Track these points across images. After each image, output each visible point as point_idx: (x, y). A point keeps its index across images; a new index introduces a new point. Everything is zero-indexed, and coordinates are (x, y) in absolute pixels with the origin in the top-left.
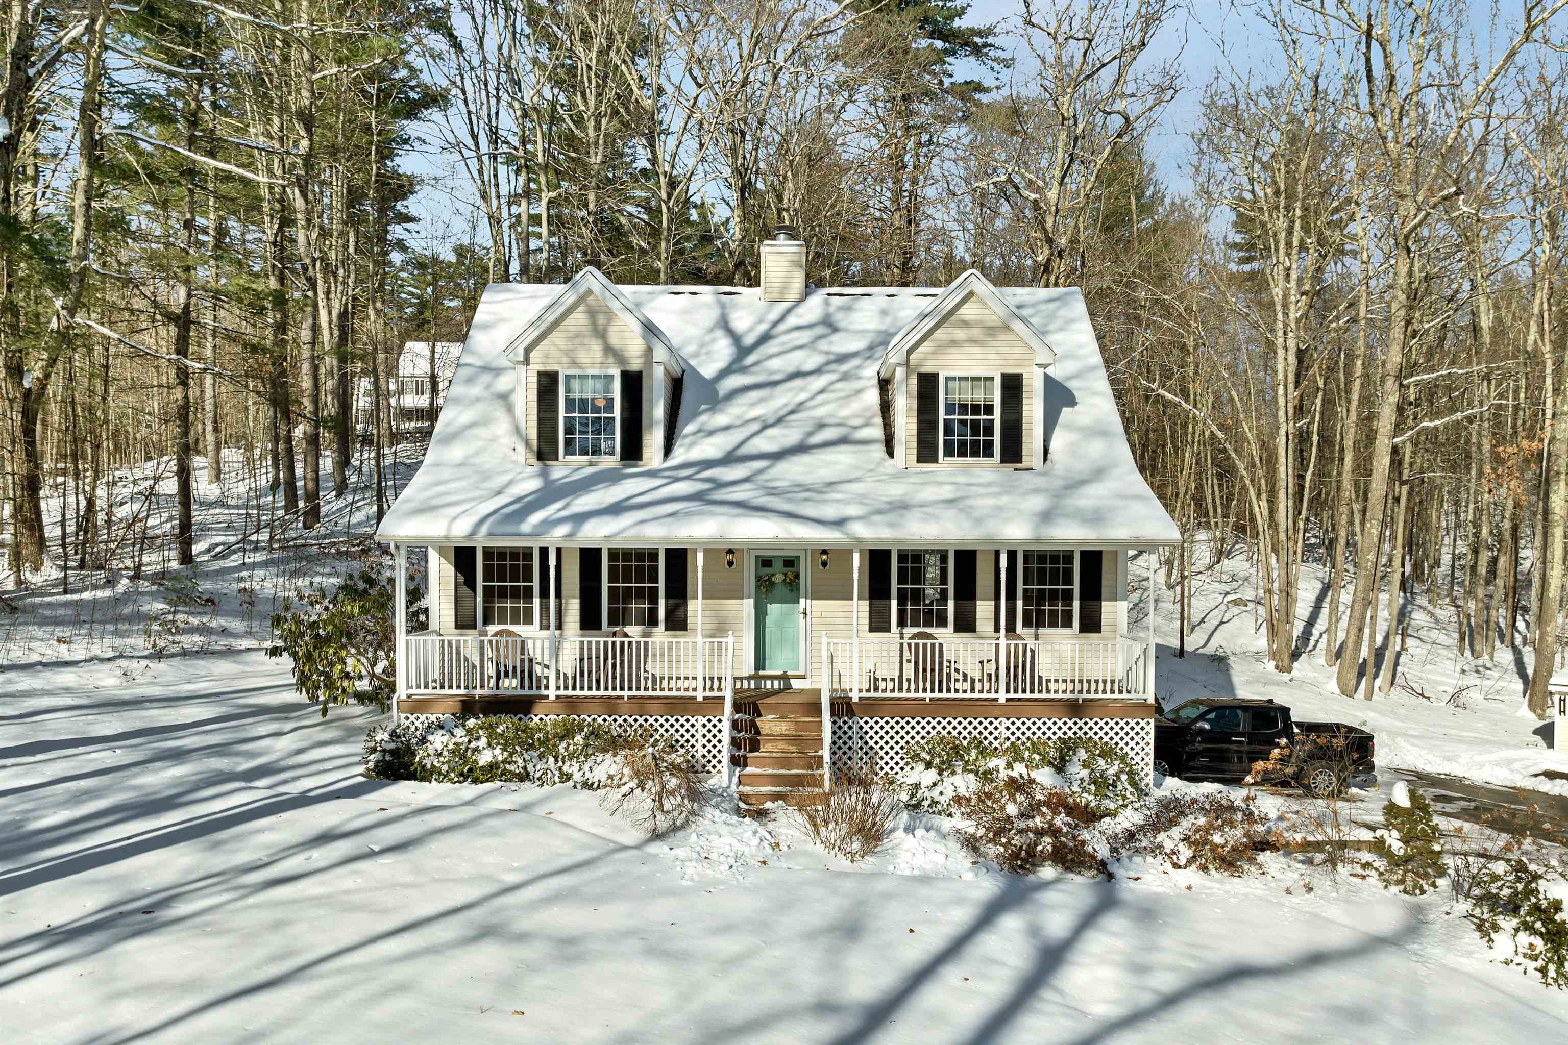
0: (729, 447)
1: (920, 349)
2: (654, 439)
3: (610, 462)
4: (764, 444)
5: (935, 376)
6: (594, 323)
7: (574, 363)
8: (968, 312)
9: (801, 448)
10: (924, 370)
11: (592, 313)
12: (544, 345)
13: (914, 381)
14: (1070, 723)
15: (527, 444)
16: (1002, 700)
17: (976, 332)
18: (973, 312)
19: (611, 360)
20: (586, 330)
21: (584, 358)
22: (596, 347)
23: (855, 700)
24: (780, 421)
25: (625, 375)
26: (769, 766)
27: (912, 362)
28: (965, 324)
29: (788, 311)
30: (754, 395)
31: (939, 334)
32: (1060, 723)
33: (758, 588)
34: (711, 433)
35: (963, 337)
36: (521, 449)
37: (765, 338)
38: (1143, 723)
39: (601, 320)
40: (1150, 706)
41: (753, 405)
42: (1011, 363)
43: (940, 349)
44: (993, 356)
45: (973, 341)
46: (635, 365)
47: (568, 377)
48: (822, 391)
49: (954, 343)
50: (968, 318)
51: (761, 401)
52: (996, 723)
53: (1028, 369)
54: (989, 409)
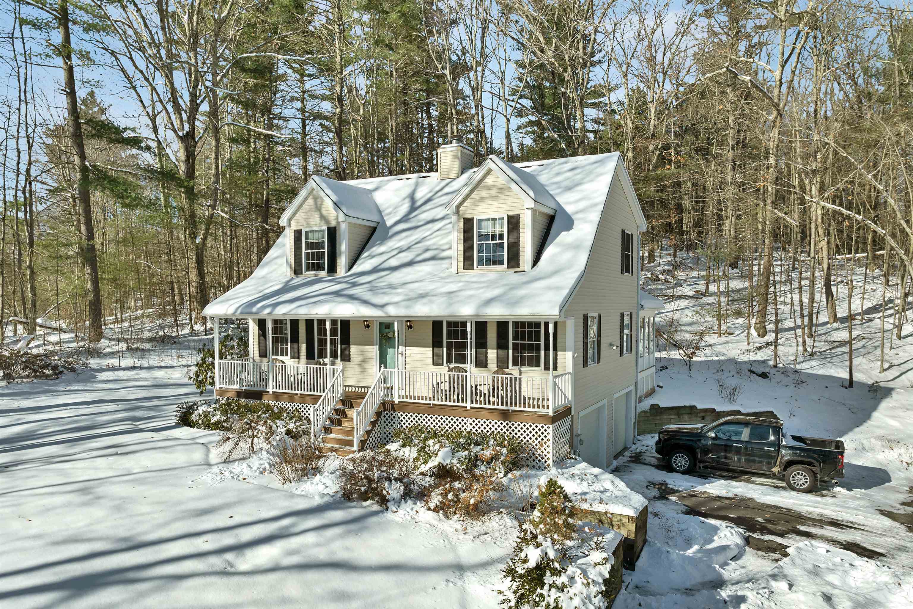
0: (376, 265)
1: (465, 205)
2: (342, 262)
3: (323, 274)
4: (393, 262)
5: (473, 219)
6: (316, 204)
7: (308, 225)
8: (489, 180)
9: (410, 264)
10: (466, 216)
11: (315, 199)
12: (297, 217)
13: (461, 223)
14: (504, 424)
15: (290, 268)
16: (468, 408)
17: (494, 192)
18: (491, 180)
19: (323, 222)
20: (313, 207)
21: (312, 222)
22: (317, 216)
23: (396, 402)
24: (409, 248)
25: (329, 229)
26: (341, 433)
27: (461, 212)
28: (488, 188)
29: (447, 184)
30: (404, 234)
31: (474, 195)
32: (499, 423)
33: (380, 340)
34: (373, 257)
35: (487, 195)
36: (288, 269)
37: (429, 200)
38: (545, 427)
39: (319, 202)
40: (550, 417)
41: (401, 240)
42: (513, 208)
43: (475, 203)
44: (503, 205)
45: (491, 197)
46: (333, 224)
47: (307, 232)
48: (438, 230)
49: (482, 199)
50: (490, 184)
51: (407, 237)
52: (465, 420)
53: (523, 212)
54: (501, 237)
